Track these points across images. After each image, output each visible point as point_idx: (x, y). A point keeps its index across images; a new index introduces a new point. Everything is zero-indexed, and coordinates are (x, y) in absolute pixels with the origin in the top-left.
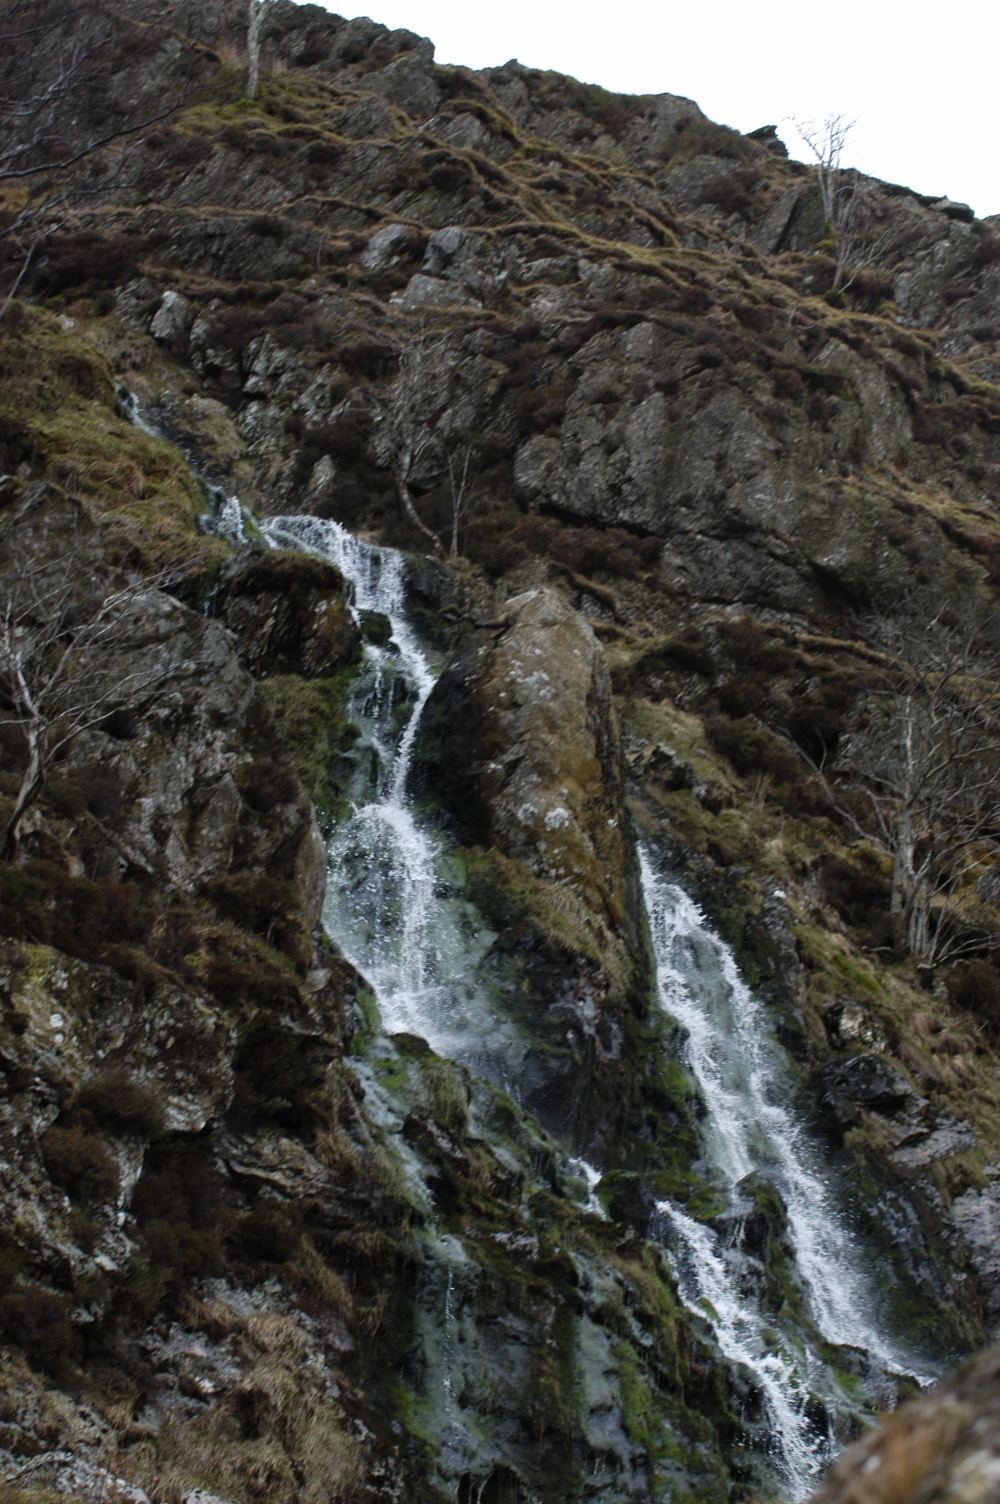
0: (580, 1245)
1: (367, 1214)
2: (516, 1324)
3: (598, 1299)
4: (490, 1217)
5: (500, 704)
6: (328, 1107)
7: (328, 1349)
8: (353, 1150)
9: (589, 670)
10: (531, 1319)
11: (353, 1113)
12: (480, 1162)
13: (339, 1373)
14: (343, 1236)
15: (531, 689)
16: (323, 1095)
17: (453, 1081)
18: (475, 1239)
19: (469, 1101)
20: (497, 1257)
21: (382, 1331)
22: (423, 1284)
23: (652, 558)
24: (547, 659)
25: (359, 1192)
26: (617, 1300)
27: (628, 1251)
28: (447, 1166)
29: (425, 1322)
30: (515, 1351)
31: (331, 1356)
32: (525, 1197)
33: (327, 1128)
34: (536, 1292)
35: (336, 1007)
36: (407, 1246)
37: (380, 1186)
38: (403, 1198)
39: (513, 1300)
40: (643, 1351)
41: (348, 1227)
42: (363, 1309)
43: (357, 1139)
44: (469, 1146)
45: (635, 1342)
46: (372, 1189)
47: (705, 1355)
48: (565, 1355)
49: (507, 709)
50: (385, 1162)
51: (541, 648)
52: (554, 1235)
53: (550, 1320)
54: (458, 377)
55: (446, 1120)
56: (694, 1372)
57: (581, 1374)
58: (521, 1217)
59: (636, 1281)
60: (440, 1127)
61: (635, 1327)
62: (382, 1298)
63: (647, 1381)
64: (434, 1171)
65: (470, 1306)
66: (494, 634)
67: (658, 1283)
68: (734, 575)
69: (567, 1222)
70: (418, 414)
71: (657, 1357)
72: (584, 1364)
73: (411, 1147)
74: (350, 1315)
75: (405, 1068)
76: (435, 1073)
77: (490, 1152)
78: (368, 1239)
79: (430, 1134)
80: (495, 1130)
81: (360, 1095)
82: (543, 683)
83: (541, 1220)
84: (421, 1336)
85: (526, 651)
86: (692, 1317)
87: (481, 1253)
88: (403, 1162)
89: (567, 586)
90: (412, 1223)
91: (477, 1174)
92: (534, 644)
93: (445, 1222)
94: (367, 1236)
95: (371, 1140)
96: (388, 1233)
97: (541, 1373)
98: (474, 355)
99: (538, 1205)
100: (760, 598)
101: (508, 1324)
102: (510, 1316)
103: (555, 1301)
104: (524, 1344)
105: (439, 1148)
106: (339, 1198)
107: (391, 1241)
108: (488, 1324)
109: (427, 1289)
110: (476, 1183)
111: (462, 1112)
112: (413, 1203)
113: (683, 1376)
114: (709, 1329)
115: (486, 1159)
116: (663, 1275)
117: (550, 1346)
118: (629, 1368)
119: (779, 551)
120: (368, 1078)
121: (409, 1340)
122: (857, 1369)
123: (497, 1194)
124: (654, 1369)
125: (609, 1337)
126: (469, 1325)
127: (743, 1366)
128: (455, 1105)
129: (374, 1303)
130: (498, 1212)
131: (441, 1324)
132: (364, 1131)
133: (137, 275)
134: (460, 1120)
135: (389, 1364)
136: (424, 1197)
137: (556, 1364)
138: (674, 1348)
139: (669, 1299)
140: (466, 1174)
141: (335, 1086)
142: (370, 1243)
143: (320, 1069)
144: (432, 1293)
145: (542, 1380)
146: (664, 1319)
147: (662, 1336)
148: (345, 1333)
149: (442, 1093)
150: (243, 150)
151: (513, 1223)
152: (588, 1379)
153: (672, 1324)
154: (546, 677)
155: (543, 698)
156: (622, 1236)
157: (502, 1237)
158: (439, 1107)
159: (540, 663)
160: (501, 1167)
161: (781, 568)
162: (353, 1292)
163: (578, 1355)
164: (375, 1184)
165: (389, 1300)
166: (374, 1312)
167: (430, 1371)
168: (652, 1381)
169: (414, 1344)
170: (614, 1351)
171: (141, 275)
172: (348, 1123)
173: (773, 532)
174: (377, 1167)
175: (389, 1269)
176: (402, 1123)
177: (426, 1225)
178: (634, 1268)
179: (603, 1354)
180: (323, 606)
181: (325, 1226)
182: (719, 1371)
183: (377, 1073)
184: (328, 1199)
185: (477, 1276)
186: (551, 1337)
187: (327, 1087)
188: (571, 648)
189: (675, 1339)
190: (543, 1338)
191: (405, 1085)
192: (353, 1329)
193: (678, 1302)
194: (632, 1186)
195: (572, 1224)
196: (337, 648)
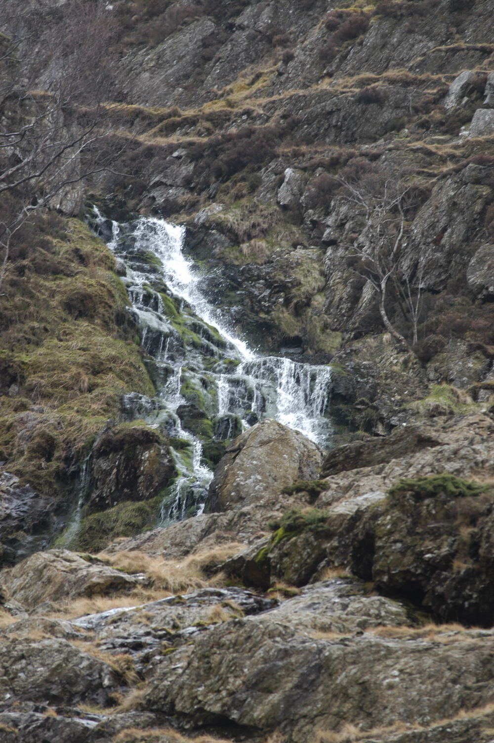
5: (232, 500)
9: (296, 465)
15: (250, 487)
24: (262, 466)
49: (237, 502)
51: (259, 459)
54: (455, 204)
66: (233, 455)
70: (427, 237)
82: (257, 482)
85: (247, 464)
92: (253, 458)
98: (466, 184)
133: (275, 156)
150: (395, 17)
154: (259, 477)
155: (258, 491)
159: (257, 470)
171: (278, 156)
180: (147, 455)
188: (281, 454)
196: (156, 479)
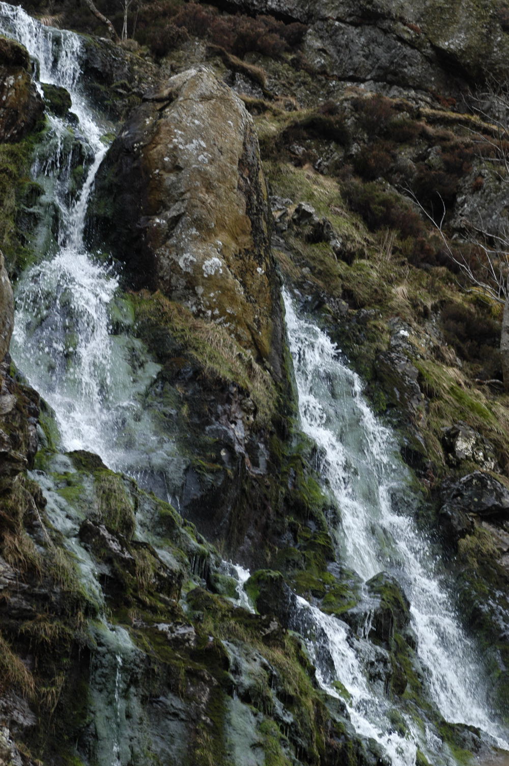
0: (231, 634)
1: (47, 606)
2: (176, 703)
3: (246, 681)
4: (154, 610)
5: (164, 168)
6: (15, 513)
7: (13, 723)
8: (36, 551)
9: (241, 138)
10: (188, 698)
11: (35, 519)
12: (146, 562)
13: (22, 745)
14: (27, 625)
15: (191, 155)
16: (10, 503)
17: (122, 492)
18: (141, 629)
19: (136, 509)
20: (159, 644)
21: (60, 709)
22: (96, 668)
23: (296, 42)
24: (205, 129)
25: (41, 587)
26: (263, 682)
27: (272, 640)
28: (116, 565)
29: (98, 701)
30: (174, 726)
31: (15, 731)
32: (184, 592)
33: (13, 532)
34: (192, 674)
35: (22, 428)
36: (82, 635)
37: (59, 583)
38: (79, 593)
39: (173, 682)
40: (284, 727)
41: (32, 618)
42: (44, 689)
43: (39, 542)
44: (135, 548)
45: (278, 719)
46: (52, 585)
47: (338, 731)
48: (218, 730)
49: (170, 171)
50: (63, 562)
51: (201, 119)
52: (209, 625)
53: (204, 699)
55: (116, 526)
56: (329, 746)
57: (232, 747)
58: (180, 610)
59: (279, 666)
60: (110, 531)
61: (278, 706)
62: (60, 680)
63: (289, 754)
64: (106, 570)
65: (136, 687)
66: (159, 106)
67: (298, 668)
68: (366, 57)
69: (220, 614)
71: (297, 732)
72: (234, 738)
73: (86, 548)
74: (32, 694)
75: (81, 481)
76: (107, 485)
77: (154, 554)
78: (48, 629)
79: (103, 537)
80: (158, 534)
81: (42, 504)
82: (201, 150)
83: (197, 613)
84: (94, 713)
85: (187, 121)
86: (327, 698)
87: (145, 640)
88: (79, 561)
89: (223, 66)
90: (86, 614)
91: (143, 572)
92: (194, 116)
93: (116, 614)
94: (47, 626)
95: (51, 543)
96: (65, 624)
97: (196, 746)
99: (195, 600)
100: (389, 77)
101: (169, 703)
102: (171, 696)
103: (209, 683)
104: (182, 720)
105: (110, 549)
106: (24, 593)
107: (68, 630)
108: (151, 703)
109: (99, 672)
110: (141, 580)
111: (130, 518)
112: (87, 597)
113: (319, 749)
114: (342, 708)
115: (150, 559)
116: (303, 661)
117: (205, 722)
118: (274, 742)
119: (406, 36)
120: (49, 489)
121: (83, 717)
122: (470, 745)
123: (160, 590)
124: (295, 743)
125: (255, 715)
126: (135, 703)
127: (372, 741)
128: (124, 512)
129: (53, 684)
130: (160, 605)
131: (111, 703)
132: (46, 535)
134: (128, 526)
135: (66, 737)
136: (97, 592)
137: (210, 738)
138: (311, 725)
139: (307, 682)
140: (133, 574)
141: (21, 495)
142: (49, 632)
143: (8, 481)
144: (104, 675)
145: (198, 752)
146: (303, 699)
147: (302, 714)
148: (27, 710)
149: (113, 502)
151: (173, 615)
152: (238, 751)
153: (310, 703)
154: (203, 144)
155: (202, 162)
156: (268, 627)
157: (164, 627)
158: (111, 514)
159: (199, 132)
160: (163, 566)
161: (408, 51)
162: (35, 675)
163: (229, 730)
164: (55, 581)
165: (66, 682)
166: (53, 692)
167: (101, 743)
168: (293, 753)
169: (87, 720)
170: (260, 727)
172: (31, 528)
173: (401, 19)
174: (56, 566)
175: (66, 654)
176: (78, 528)
177: (99, 616)
178: (278, 654)
179: (251, 729)
180: (11, 81)
181: (11, 617)
182: (351, 745)
183: (56, 485)
184: (14, 594)
185: (142, 661)
186: (206, 714)
187: (13, 497)
188: (225, 119)
189: (313, 717)
190: (198, 715)
191: (81, 496)
192: (33, 707)
193: (315, 684)
194: (276, 584)
195: (224, 616)
196: (23, 117)
